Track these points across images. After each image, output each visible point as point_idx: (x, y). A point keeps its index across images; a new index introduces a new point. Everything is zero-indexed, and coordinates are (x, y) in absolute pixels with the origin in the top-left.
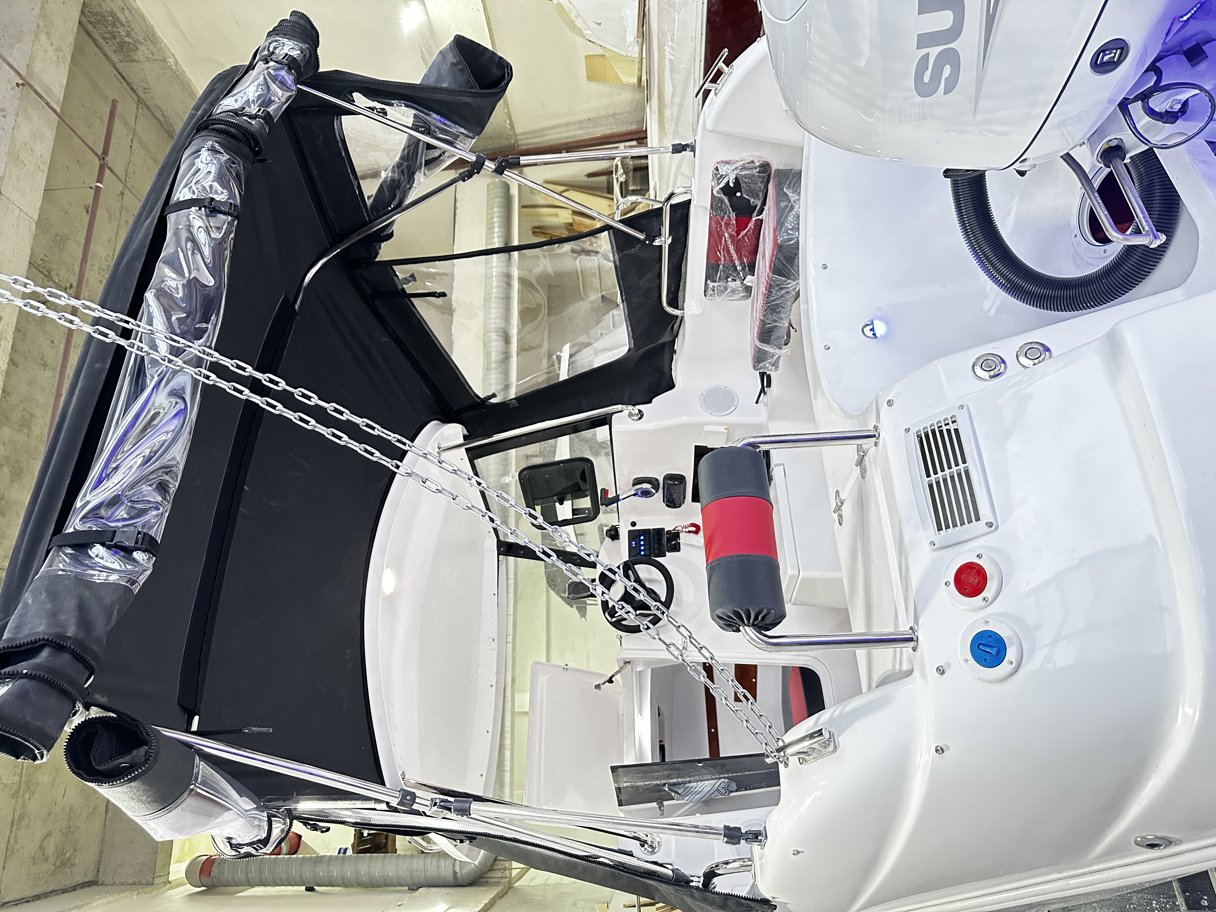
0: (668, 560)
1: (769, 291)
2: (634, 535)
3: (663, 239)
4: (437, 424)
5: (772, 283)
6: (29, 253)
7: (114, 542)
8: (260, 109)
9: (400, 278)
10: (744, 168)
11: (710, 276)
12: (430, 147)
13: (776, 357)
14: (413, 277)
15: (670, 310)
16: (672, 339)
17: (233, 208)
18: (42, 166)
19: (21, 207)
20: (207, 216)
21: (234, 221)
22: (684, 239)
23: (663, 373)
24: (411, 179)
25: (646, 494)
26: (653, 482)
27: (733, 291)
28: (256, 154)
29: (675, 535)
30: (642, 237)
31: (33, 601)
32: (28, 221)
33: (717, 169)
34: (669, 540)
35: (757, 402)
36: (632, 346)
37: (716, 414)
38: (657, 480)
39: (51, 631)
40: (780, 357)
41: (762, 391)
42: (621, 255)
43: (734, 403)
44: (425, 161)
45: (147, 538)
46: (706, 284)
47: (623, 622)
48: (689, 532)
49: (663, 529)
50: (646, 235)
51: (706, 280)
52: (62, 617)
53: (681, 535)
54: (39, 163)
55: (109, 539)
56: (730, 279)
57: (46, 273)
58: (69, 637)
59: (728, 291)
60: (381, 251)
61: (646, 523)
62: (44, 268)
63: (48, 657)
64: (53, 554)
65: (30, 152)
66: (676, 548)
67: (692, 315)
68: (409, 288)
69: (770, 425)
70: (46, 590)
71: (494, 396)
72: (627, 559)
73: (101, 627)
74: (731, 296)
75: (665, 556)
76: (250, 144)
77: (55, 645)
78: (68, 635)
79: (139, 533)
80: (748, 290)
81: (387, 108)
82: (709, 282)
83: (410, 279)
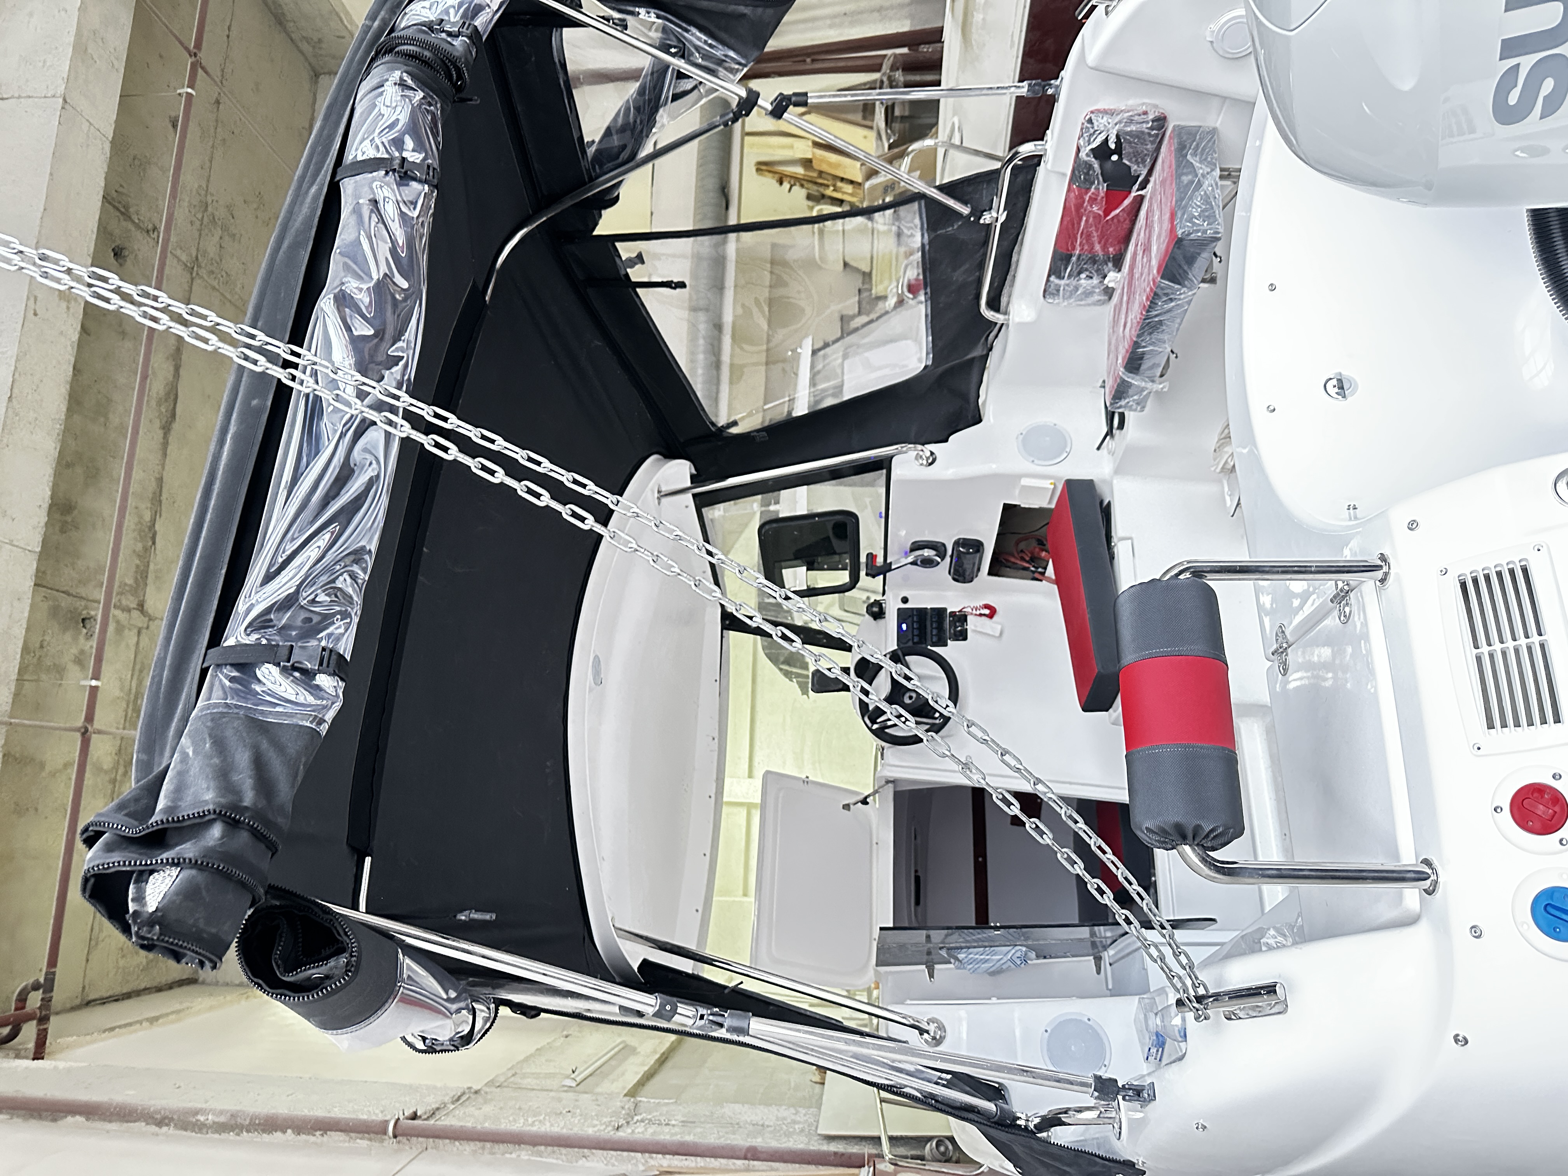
0: (951, 651)
1: (1151, 302)
2: (904, 615)
3: (994, 214)
4: (658, 460)
5: (1159, 292)
6: (103, 185)
7: (291, 662)
8: (464, 23)
9: (624, 259)
10: (1130, 121)
11: (1055, 270)
12: (681, 76)
13: (1145, 393)
14: (640, 259)
15: (989, 314)
16: (985, 352)
17: (431, 174)
18: (115, 63)
19: (91, 120)
20: (399, 185)
21: (432, 192)
22: (1022, 214)
23: (967, 401)
24: (650, 122)
25: (927, 563)
26: (939, 548)
27: (1088, 294)
28: (459, 89)
29: (961, 618)
30: (965, 210)
31: (194, 752)
32: (101, 139)
33: (1090, 121)
34: (953, 624)
35: (1098, 448)
36: (930, 363)
37: (1040, 462)
38: (944, 545)
39: (223, 800)
40: (1150, 393)
41: (1110, 433)
42: (933, 236)
43: (1066, 446)
44: (673, 95)
45: (334, 657)
46: (1048, 280)
47: (887, 730)
48: (981, 615)
49: (945, 609)
50: (972, 208)
51: (1049, 276)
52: (235, 778)
53: (969, 618)
54: (112, 58)
55: (286, 657)
56: (1083, 276)
57: (123, 210)
58: (246, 808)
59: (1079, 292)
60: (601, 222)
61: (923, 600)
62: (120, 202)
63: (222, 837)
64: (212, 675)
65: (101, 44)
66: (962, 636)
67: (1019, 324)
68: (636, 274)
69: (1115, 482)
70: (210, 735)
71: (735, 423)
72: (896, 647)
73: (285, 791)
74: (1081, 300)
75: (946, 645)
76: (451, 75)
77: (230, 821)
78: (245, 804)
79: (324, 649)
80: (1109, 292)
81: (628, 18)
82: (1052, 278)
83: (636, 260)
